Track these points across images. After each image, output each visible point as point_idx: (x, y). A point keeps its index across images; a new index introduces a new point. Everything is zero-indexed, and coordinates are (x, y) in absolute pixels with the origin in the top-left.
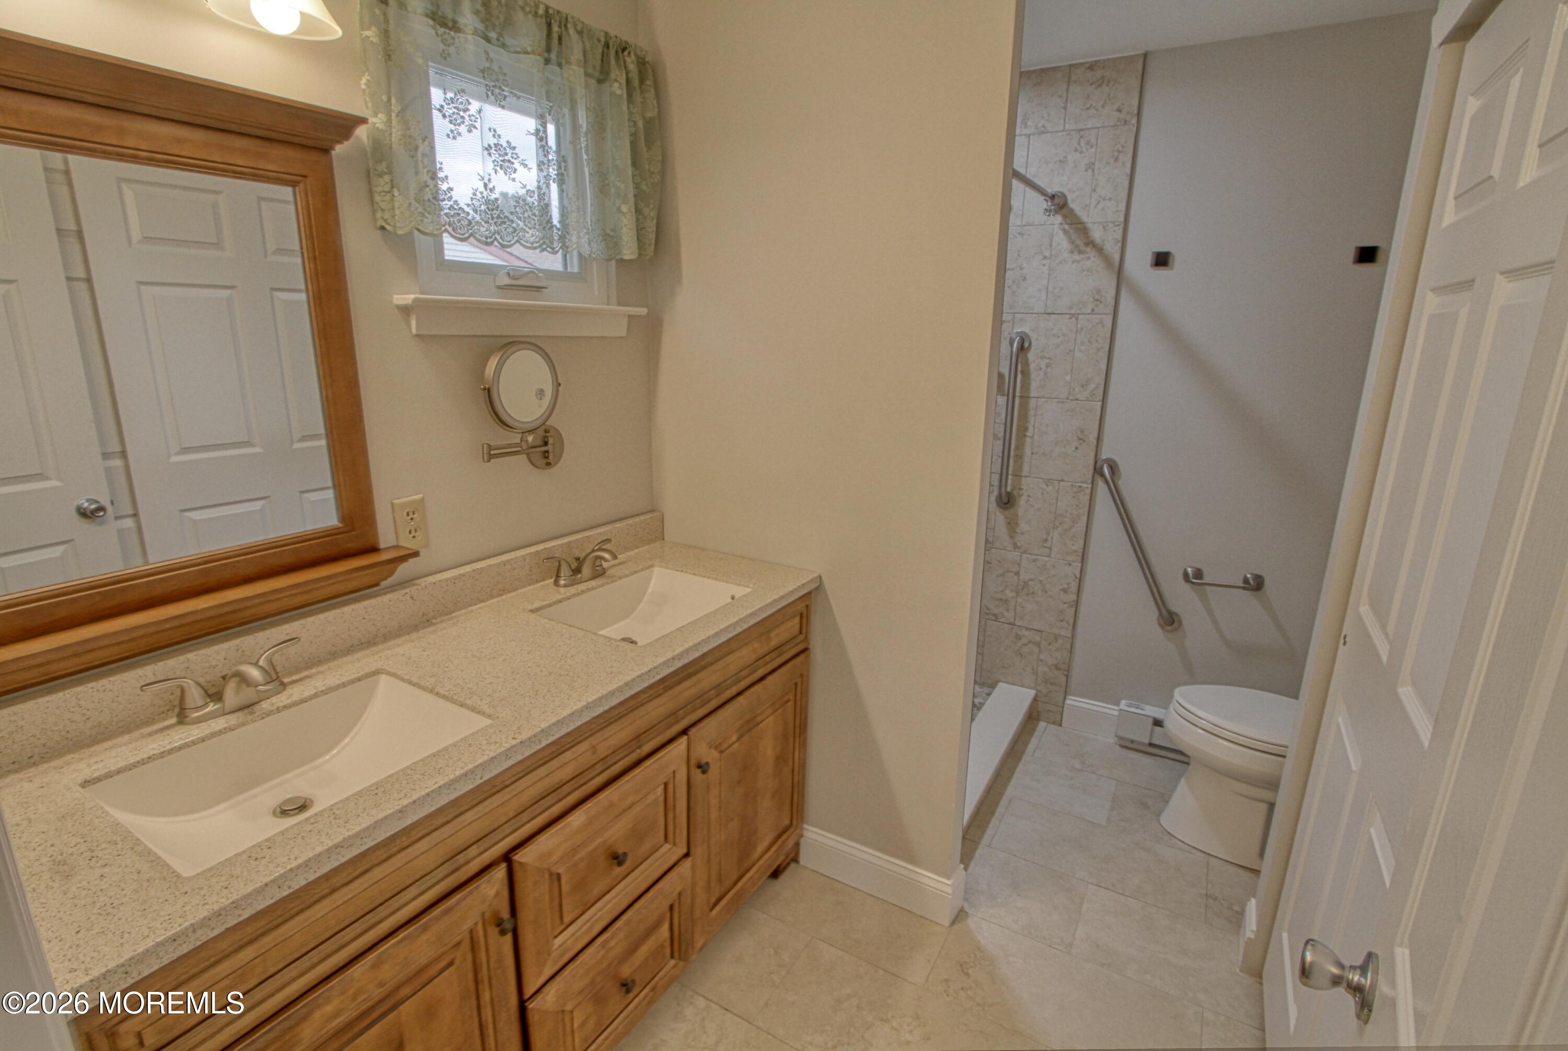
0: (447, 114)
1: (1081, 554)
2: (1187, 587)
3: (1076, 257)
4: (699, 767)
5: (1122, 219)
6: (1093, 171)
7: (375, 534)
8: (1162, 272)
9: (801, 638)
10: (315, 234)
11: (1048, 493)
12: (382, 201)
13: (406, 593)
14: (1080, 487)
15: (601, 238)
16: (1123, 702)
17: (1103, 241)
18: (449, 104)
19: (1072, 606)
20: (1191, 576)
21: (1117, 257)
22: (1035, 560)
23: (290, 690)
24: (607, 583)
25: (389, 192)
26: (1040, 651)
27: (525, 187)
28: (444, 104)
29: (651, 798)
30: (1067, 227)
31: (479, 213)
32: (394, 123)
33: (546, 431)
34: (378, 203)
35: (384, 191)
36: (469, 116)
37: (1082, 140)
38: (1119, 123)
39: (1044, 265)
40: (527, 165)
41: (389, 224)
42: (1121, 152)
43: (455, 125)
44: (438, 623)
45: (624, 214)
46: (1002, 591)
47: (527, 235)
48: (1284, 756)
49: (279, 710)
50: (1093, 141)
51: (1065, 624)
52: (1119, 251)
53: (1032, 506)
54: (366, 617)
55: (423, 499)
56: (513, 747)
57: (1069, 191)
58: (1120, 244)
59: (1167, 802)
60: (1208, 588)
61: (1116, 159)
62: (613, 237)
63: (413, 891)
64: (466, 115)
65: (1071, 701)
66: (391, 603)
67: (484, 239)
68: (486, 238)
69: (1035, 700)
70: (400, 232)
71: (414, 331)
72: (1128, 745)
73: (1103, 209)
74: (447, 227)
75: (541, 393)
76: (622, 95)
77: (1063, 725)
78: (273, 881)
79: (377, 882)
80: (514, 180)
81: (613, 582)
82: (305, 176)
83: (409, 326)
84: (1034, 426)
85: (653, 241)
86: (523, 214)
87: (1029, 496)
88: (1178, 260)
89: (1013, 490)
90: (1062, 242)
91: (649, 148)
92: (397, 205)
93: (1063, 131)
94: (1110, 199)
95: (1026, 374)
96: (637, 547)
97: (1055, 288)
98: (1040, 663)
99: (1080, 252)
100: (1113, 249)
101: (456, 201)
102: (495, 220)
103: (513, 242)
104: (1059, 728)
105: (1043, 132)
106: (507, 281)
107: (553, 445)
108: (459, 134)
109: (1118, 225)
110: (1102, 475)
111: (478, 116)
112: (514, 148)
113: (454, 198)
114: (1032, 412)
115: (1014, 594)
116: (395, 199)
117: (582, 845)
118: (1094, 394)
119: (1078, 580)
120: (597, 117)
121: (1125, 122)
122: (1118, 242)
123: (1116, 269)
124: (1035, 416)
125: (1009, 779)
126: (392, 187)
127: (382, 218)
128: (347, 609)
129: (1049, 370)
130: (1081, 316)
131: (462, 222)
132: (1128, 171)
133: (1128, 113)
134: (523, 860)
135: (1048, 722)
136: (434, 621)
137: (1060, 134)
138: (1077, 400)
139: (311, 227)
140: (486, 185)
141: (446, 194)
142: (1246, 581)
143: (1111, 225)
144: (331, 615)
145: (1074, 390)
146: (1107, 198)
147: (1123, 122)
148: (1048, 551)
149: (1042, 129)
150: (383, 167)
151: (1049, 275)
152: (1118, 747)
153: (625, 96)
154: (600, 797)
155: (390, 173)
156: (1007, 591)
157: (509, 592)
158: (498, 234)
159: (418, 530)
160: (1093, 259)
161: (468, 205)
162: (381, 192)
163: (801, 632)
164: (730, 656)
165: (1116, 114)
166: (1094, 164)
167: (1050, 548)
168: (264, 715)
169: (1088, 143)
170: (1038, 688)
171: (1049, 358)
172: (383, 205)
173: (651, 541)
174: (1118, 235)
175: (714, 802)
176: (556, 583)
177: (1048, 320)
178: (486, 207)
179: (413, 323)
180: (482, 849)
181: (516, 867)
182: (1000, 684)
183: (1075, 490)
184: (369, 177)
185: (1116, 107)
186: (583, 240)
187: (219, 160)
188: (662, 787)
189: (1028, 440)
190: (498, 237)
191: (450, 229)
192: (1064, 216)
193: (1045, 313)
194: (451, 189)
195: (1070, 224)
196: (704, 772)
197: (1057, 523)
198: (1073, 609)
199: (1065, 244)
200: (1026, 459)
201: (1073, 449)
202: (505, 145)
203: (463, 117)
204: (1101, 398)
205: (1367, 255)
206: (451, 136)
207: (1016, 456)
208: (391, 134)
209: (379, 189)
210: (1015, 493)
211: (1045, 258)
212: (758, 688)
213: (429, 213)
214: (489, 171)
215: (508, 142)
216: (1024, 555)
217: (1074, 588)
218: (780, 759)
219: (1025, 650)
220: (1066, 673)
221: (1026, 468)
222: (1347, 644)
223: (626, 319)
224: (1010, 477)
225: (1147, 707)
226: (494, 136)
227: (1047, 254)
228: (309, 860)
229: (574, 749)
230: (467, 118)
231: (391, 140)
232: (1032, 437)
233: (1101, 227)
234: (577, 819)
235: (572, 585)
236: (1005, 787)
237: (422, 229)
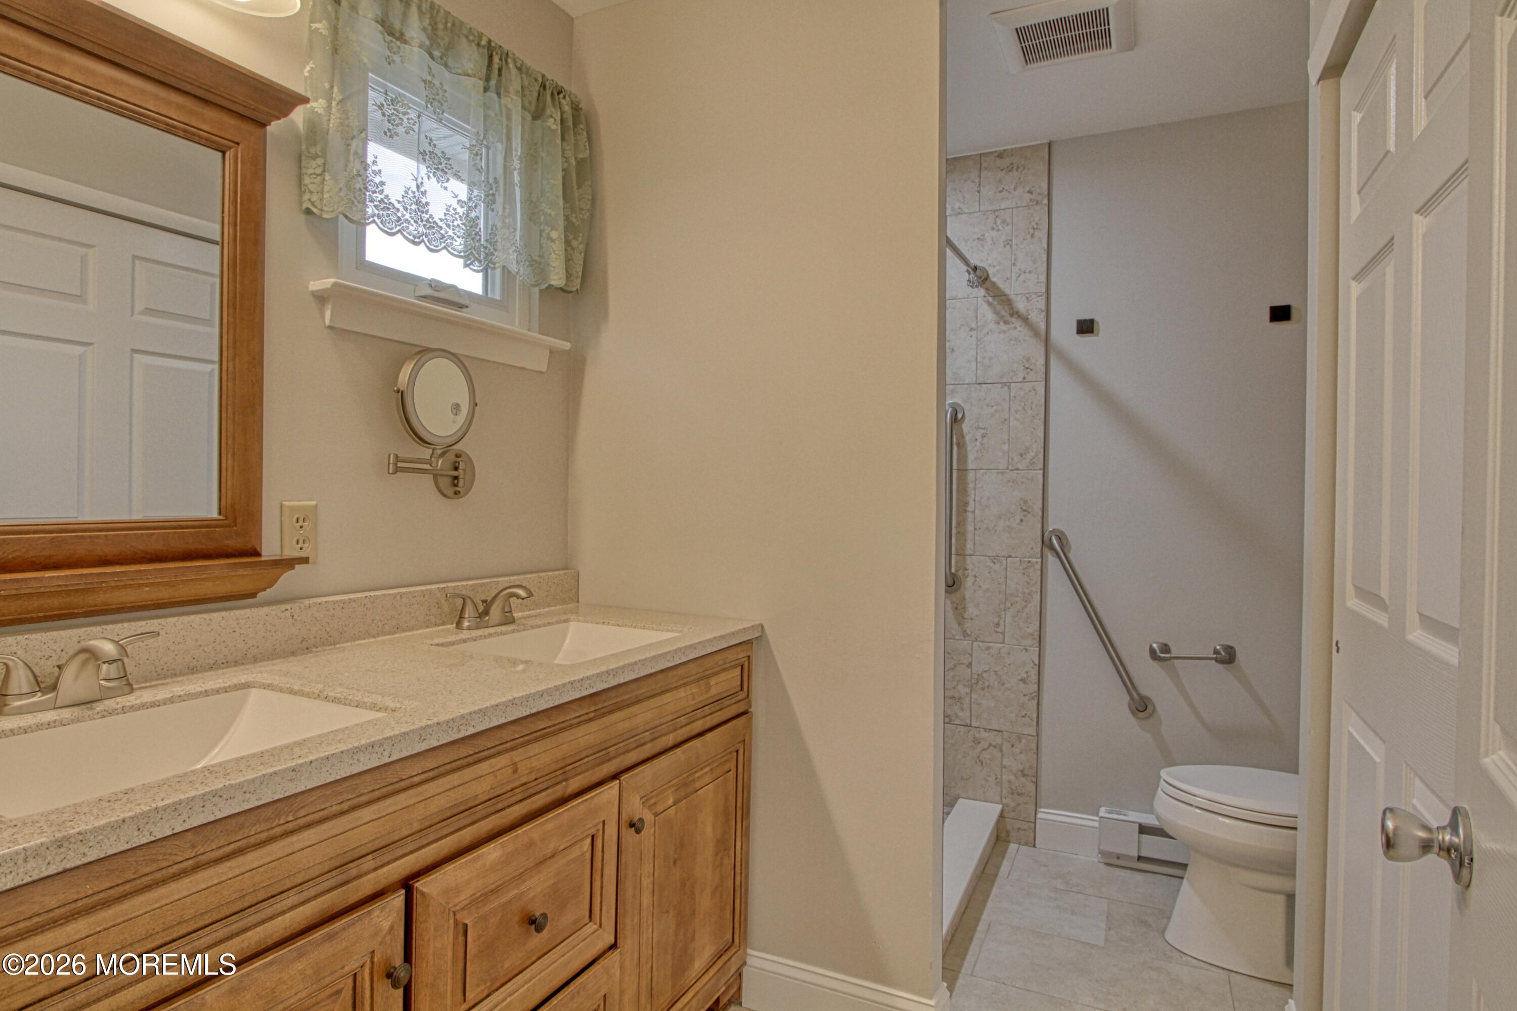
0: (387, 113)
1: (1037, 637)
2: (1155, 665)
3: (1003, 327)
4: (632, 825)
5: (1044, 290)
6: (1011, 247)
7: (259, 537)
8: (1087, 339)
9: (742, 695)
10: (239, 200)
11: (995, 571)
12: (311, 183)
13: (286, 610)
14: (1029, 562)
15: (528, 263)
16: (1103, 810)
17: (1027, 311)
18: (389, 105)
19: (1033, 698)
20: (1158, 651)
21: (1043, 326)
22: (988, 648)
23: (137, 693)
24: (519, 631)
25: (320, 175)
26: (1002, 755)
27: (456, 196)
28: (384, 103)
29: (575, 853)
30: (990, 299)
31: (409, 211)
32: (334, 110)
33: (458, 456)
34: (306, 185)
35: (315, 174)
36: (408, 119)
37: (998, 219)
38: (1031, 204)
39: (971, 336)
40: (460, 177)
41: (316, 207)
42: (1037, 229)
43: (393, 125)
44: (317, 652)
45: (553, 241)
46: (954, 688)
47: (455, 243)
48: (1295, 829)
49: (124, 710)
50: (1009, 220)
51: (1027, 720)
52: (1044, 320)
53: (980, 587)
54: (237, 630)
55: (316, 506)
56: (428, 726)
57: (990, 266)
58: (1044, 314)
59: (1169, 918)
60: (1176, 661)
61: (1033, 236)
62: (540, 263)
63: (293, 898)
64: (405, 118)
65: (1044, 814)
66: (267, 619)
67: (411, 238)
68: (414, 237)
69: (1002, 816)
70: (325, 216)
71: (327, 322)
72: (1114, 861)
73: (1024, 281)
74: (376, 218)
75: (456, 408)
76: (557, 130)
77: (1037, 846)
78: (131, 818)
79: (251, 870)
80: (446, 188)
81: (524, 630)
82: (238, 144)
83: (323, 317)
84: (974, 500)
85: (580, 274)
86: (453, 222)
87: (975, 576)
88: (1102, 326)
89: (957, 571)
90: (987, 313)
91: (579, 186)
92: (326, 188)
93: (980, 211)
94: (1030, 272)
95: (961, 446)
96: (549, 606)
97: (984, 358)
98: (1004, 770)
99: (1006, 322)
100: (1038, 319)
101: (387, 196)
102: (424, 223)
103: (440, 247)
104: (1033, 849)
105: (959, 213)
106: (429, 292)
107: (464, 470)
108: (397, 134)
109: (1041, 296)
110: (1052, 548)
111: (417, 120)
112: (449, 159)
113: (385, 193)
114: (971, 486)
115: (968, 690)
116: (325, 182)
117: (495, 891)
118: (1034, 463)
119: (1037, 668)
120: (530, 149)
121: (1037, 202)
122: (1042, 311)
123: (1043, 337)
124: (975, 489)
125: (984, 902)
126: (324, 171)
127: (310, 200)
128: (216, 616)
129: (985, 441)
130: (1012, 384)
131: (391, 217)
132: (1045, 246)
133: (1039, 194)
134: (425, 890)
135: (1020, 844)
136: (314, 650)
137: (976, 215)
138: (1017, 469)
139: (236, 193)
140: (418, 187)
141: (378, 187)
142: (1216, 652)
143: (1034, 296)
144: (196, 619)
145: (1012, 459)
146: (1027, 271)
147: (1035, 203)
148: (1001, 636)
149: (959, 210)
150: (318, 149)
151: (977, 345)
152: (1103, 866)
153: (559, 131)
154: (519, 832)
155: (324, 156)
156: (960, 687)
157: (404, 631)
158: (426, 237)
159: (307, 541)
160: (1019, 328)
161: (399, 202)
162: (311, 174)
163: (742, 689)
164: (668, 695)
165: (1028, 196)
166: (1011, 240)
167: (1003, 633)
168: (105, 713)
169: (1004, 221)
170: (1004, 801)
171: (985, 428)
172: (311, 187)
173: (563, 602)
174: (1042, 304)
175: (646, 882)
176: (459, 625)
177: (980, 390)
178: (416, 207)
179: (328, 314)
180: (379, 862)
181: (417, 897)
182: (961, 800)
183: (1024, 566)
184: (300, 161)
185: (1027, 189)
186: (511, 257)
187: (152, 109)
188: (589, 840)
189: (970, 515)
190: (426, 240)
191: (378, 221)
192: (987, 289)
193: (976, 383)
194: (383, 183)
195: (994, 297)
196: (638, 831)
197: (1008, 605)
198: (1035, 702)
199: (990, 316)
200: (969, 536)
201: (1018, 521)
202: (440, 154)
203: (401, 119)
204: (1042, 466)
205: (1280, 314)
206: (388, 134)
207: (958, 533)
208: (329, 120)
209: (311, 171)
210: (960, 573)
211: (972, 329)
212: (697, 743)
213: (359, 202)
214: (423, 175)
215: (443, 152)
216: (975, 644)
217: (1034, 677)
218: (722, 845)
219: (986, 755)
220: (1034, 779)
221: (969, 545)
222: (1341, 650)
223: (547, 353)
224: (953, 556)
225: (1130, 813)
226: (430, 144)
227: (974, 326)
228: (180, 802)
229: (493, 761)
230: (405, 120)
231: (328, 126)
232: (973, 512)
233: (1024, 297)
234: (492, 852)
235: (477, 628)
236: (981, 911)
237: (350, 216)
